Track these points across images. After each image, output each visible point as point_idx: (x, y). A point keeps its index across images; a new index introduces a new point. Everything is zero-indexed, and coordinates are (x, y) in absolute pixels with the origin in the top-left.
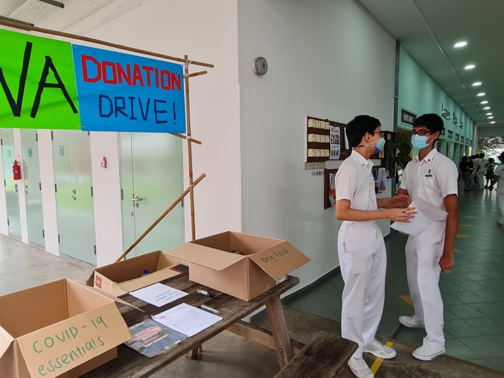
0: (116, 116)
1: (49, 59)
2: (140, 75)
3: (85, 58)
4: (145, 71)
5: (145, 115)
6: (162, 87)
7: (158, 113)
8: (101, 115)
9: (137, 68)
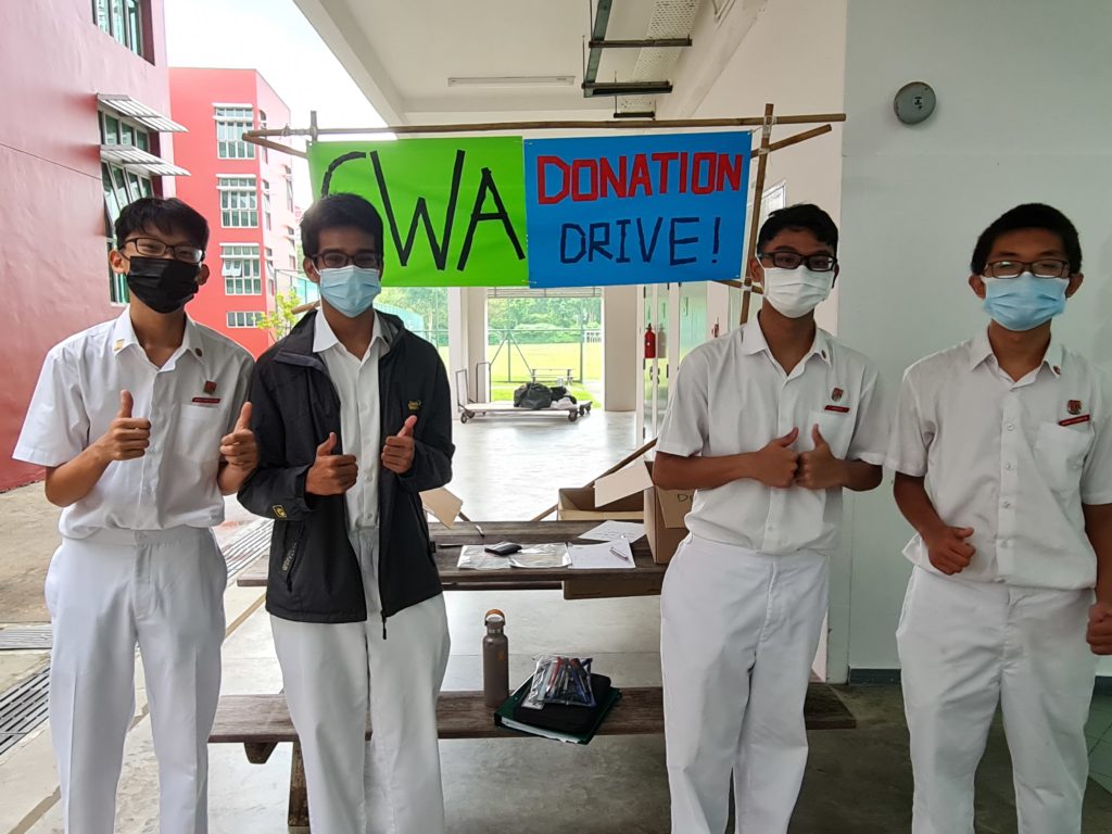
0: (591, 259)
1: (486, 173)
2: (646, 173)
3: (543, 161)
4: (659, 163)
5: (647, 252)
6: (693, 189)
7: (676, 246)
8: (564, 260)
9: (641, 161)
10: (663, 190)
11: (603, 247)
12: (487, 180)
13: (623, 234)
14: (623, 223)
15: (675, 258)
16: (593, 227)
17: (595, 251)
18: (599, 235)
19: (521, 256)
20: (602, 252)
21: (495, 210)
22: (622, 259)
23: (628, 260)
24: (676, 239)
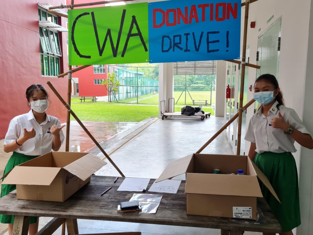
0: (174, 50)
1: (134, 17)
2: (196, 13)
3: (155, 11)
4: (201, 9)
5: (197, 47)
6: (216, 19)
7: (210, 44)
8: (163, 51)
9: (194, 8)
10: (203, 20)
11: (179, 45)
12: (134, 20)
13: (187, 39)
14: (187, 35)
15: (210, 49)
16: (175, 36)
17: (176, 48)
18: (177, 40)
19: (146, 50)
20: (179, 47)
21: (136, 32)
22: (187, 50)
23: (189, 51)
24: (210, 40)
